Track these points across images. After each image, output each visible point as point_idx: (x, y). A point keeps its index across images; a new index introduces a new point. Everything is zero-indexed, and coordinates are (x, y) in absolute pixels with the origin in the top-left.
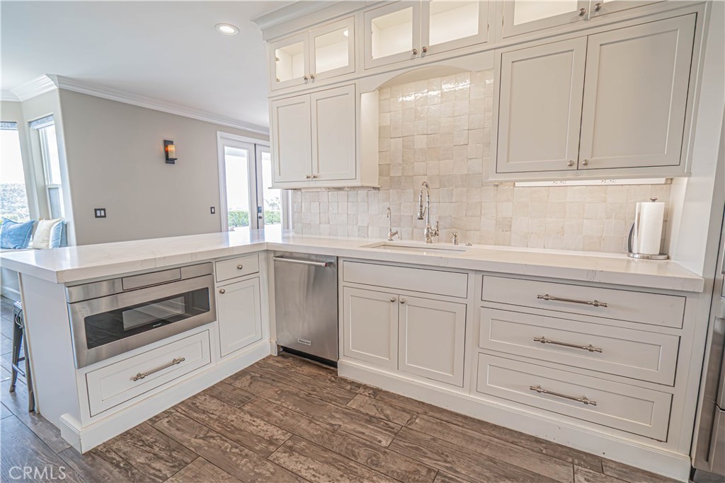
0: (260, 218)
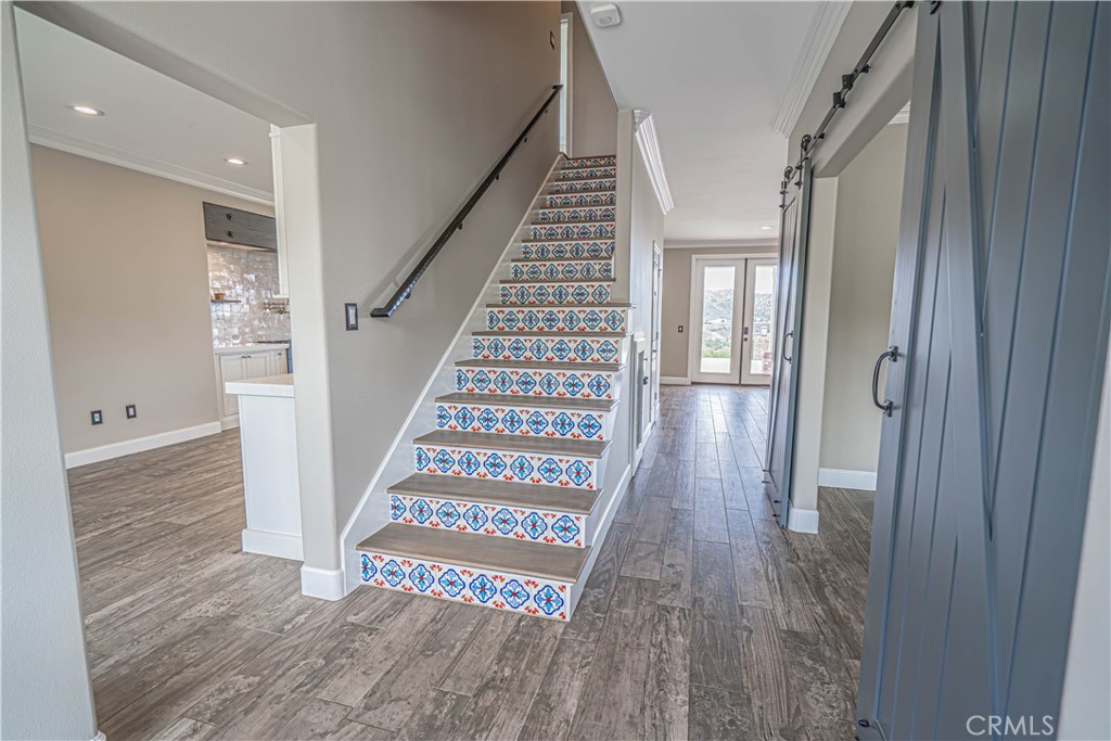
0: (746, 340)
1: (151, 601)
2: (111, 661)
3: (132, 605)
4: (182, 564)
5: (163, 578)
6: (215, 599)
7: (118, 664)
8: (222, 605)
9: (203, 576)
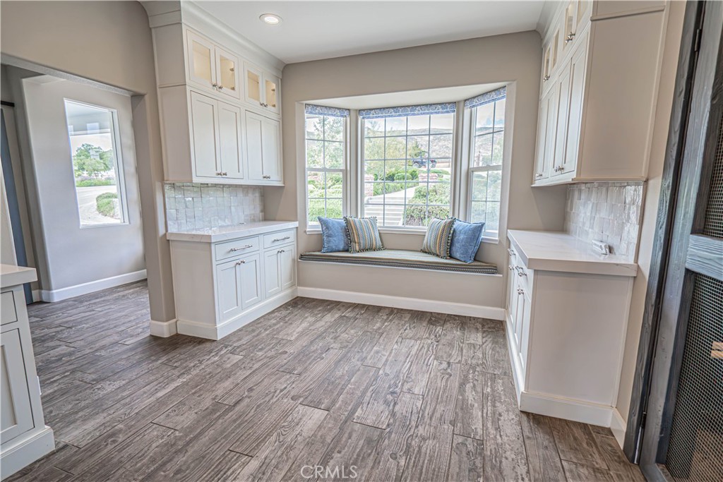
1: (145, 393)
2: (160, 362)
3: (157, 391)
4: (120, 431)
5: (137, 413)
6: (102, 393)
7: (157, 360)
8: (98, 389)
9: (105, 415)
